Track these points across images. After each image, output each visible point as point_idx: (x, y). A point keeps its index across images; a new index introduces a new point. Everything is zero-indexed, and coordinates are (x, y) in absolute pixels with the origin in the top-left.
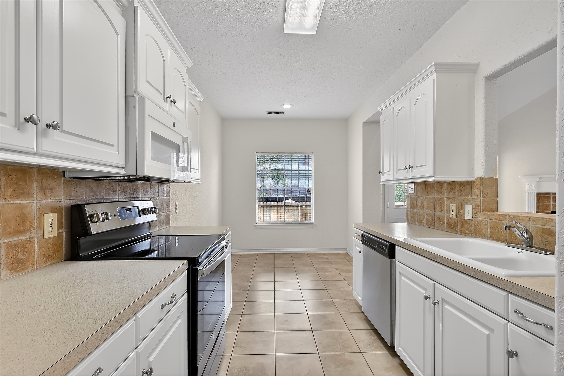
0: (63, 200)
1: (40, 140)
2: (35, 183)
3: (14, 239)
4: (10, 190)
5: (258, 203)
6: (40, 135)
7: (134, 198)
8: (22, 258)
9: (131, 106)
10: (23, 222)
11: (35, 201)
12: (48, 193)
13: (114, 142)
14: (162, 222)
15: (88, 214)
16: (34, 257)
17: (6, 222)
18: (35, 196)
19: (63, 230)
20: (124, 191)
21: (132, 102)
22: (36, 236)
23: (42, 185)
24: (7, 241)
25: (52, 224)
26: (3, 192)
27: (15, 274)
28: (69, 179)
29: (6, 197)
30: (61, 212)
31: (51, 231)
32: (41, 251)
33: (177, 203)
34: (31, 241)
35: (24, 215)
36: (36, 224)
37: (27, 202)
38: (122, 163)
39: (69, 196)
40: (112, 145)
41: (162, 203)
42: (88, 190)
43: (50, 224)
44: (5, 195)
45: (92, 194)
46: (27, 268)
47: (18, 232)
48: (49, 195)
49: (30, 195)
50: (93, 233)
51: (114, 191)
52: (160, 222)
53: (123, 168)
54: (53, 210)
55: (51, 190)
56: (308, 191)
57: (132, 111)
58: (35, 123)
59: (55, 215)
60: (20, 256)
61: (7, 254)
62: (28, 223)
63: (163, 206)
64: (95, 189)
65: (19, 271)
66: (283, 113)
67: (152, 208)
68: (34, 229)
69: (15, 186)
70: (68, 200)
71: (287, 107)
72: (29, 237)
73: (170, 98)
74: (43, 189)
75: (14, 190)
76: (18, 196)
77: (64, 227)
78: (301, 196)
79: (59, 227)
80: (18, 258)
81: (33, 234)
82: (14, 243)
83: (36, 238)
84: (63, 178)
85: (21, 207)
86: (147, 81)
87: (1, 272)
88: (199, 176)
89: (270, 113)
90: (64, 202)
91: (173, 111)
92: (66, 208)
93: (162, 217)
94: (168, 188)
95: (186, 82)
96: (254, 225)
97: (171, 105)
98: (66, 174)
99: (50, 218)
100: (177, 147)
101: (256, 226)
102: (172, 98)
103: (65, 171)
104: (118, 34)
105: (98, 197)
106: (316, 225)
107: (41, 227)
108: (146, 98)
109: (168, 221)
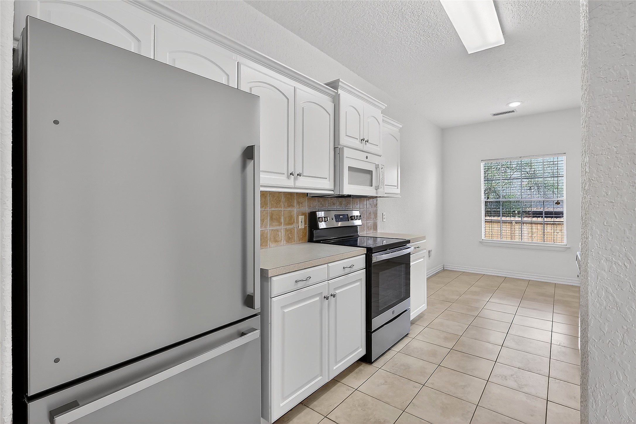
1: (295, 181)
2: (295, 200)
3: (288, 227)
4: (286, 204)
5: (484, 218)
6: (295, 179)
7: (348, 209)
8: (291, 237)
9: (337, 153)
10: (291, 219)
11: (295, 209)
13: (327, 176)
14: (370, 228)
15: (318, 217)
16: (295, 237)
17: (285, 218)
18: (295, 206)
19: (307, 225)
20: (341, 204)
21: (337, 151)
22: (296, 226)
23: (298, 201)
24: (285, 227)
25: (302, 222)
26: (284, 204)
28: (310, 197)
30: (306, 215)
31: (302, 225)
32: (298, 235)
33: (384, 213)
34: (293, 229)
35: (291, 216)
36: (296, 221)
37: (292, 209)
38: (332, 187)
39: (309, 206)
40: (327, 178)
41: (370, 213)
42: (319, 203)
44: (285, 206)
45: (321, 205)
46: (292, 242)
47: (289, 224)
48: (301, 206)
49: (293, 206)
50: (320, 228)
51: (334, 204)
52: (368, 227)
53: (332, 190)
54: (303, 214)
55: (302, 203)
56: (558, 204)
57: (338, 156)
58: (293, 175)
59: (303, 217)
61: (286, 234)
62: (293, 220)
63: (371, 215)
64: (323, 202)
65: (289, 243)
66: (513, 111)
67: (357, 216)
68: (295, 223)
69: (288, 202)
70: (310, 209)
71: (514, 105)
72: (293, 227)
73: (363, 140)
74: (299, 203)
75: (288, 204)
76: (289, 207)
79: (305, 224)
80: (289, 236)
81: (294, 225)
82: (288, 229)
83: (296, 228)
84: (307, 197)
85: (290, 212)
86: (346, 135)
87: (283, 242)
88: (398, 191)
89: (495, 115)
90: (307, 210)
91: (368, 147)
92: (308, 213)
93: (370, 223)
94: (375, 201)
95: (381, 121)
96: (480, 242)
97: (366, 144)
98: (308, 195)
99: (301, 218)
100: (370, 172)
101: (482, 242)
102: (366, 140)
103: (307, 194)
104: (330, 115)
105: (325, 208)
106: (570, 248)
107: (298, 223)
108: (345, 147)
109: (375, 227)
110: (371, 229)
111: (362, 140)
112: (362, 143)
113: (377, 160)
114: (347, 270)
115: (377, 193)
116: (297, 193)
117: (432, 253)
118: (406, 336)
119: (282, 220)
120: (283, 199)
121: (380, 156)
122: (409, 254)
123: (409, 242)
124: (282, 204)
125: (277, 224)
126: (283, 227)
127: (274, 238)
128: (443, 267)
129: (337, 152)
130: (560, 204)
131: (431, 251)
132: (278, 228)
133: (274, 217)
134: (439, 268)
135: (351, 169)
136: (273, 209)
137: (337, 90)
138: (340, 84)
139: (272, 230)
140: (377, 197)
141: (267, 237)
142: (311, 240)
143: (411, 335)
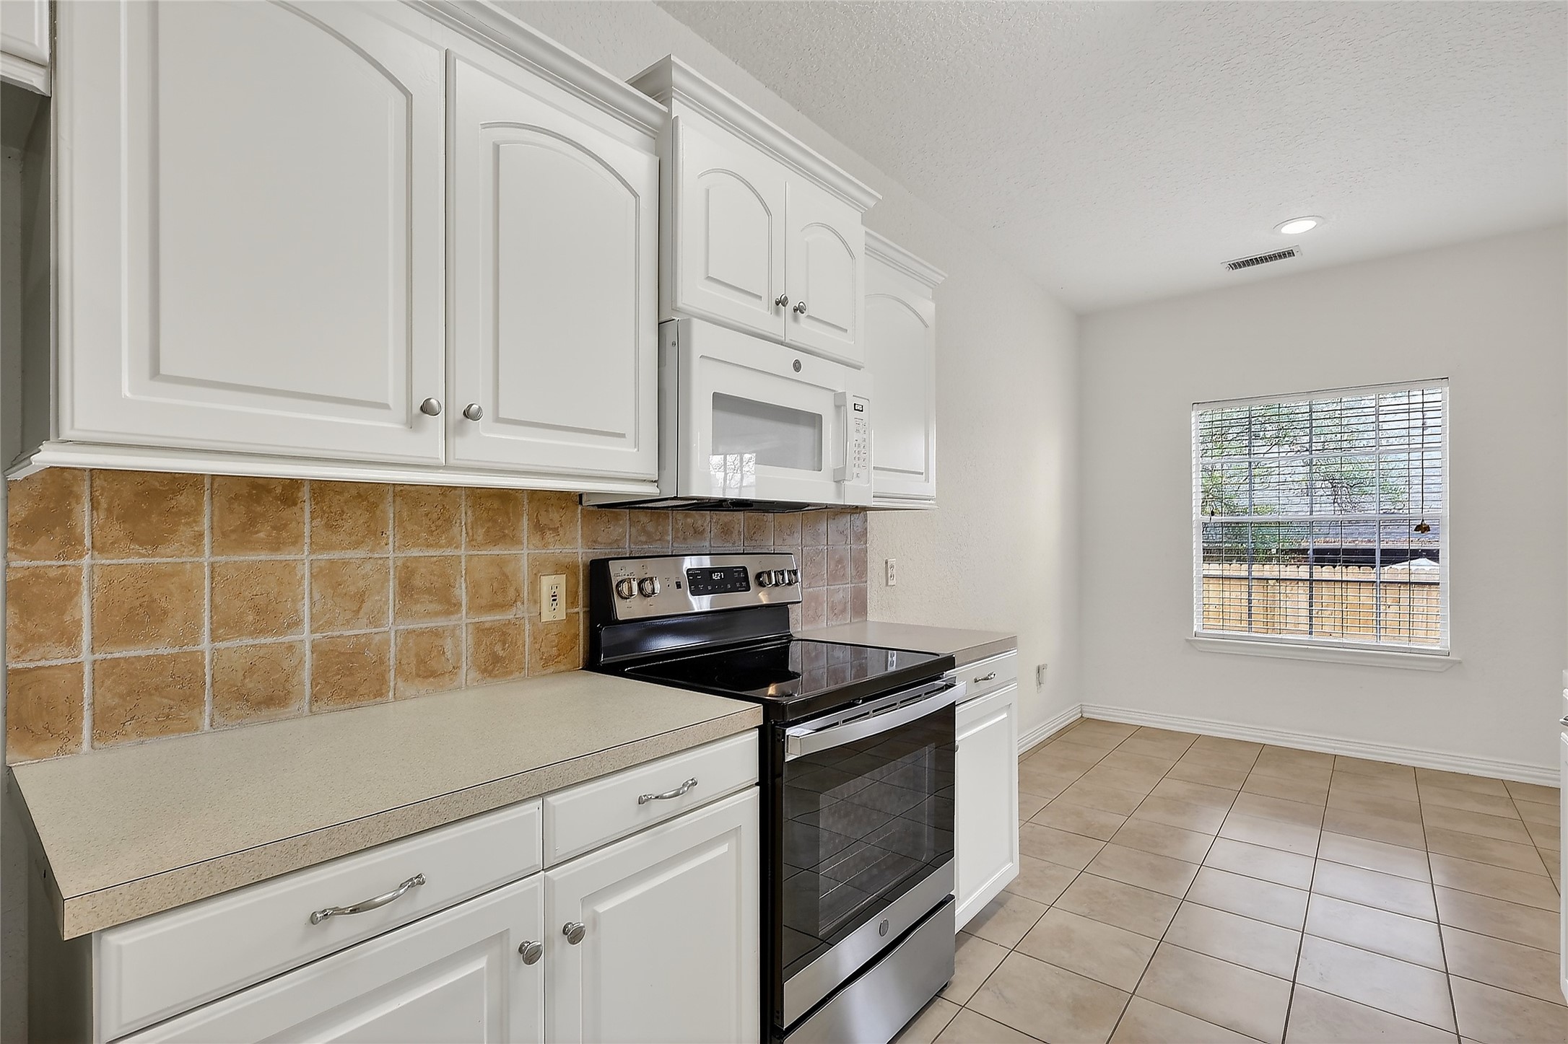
0: (580, 551)
1: (451, 440)
2: (525, 518)
3: (488, 618)
4: (481, 531)
5: (1200, 567)
6: (452, 431)
8: (501, 653)
9: (669, 340)
10: (504, 590)
11: (525, 552)
12: (549, 536)
14: (839, 608)
15: (615, 579)
16: (523, 653)
17: (474, 586)
18: (525, 541)
19: (580, 609)
21: (670, 333)
22: (526, 615)
23: (538, 521)
24: (476, 620)
25: (556, 596)
26: (471, 534)
27: (489, 679)
28: (591, 508)
29: (474, 543)
30: (575, 573)
31: (554, 609)
32: (537, 646)
33: (892, 561)
34: (516, 624)
35: (504, 574)
36: (526, 594)
37: (511, 552)
38: (655, 471)
39: (592, 542)
40: (623, 436)
41: (840, 561)
42: (633, 530)
43: (553, 596)
44: (473, 540)
45: (643, 539)
46: (511, 673)
47: (494, 607)
48: (551, 540)
49: (515, 541)
50: (619, 619)
53: (653, 482)
54: (559, 568)
55: (555, 530)
56: (1422, 528)
57: (670, 352)
59: (562, 579)
60: (498, 649)
61: (478, 644)
62: (511, 593)
63: (844, 567)
64: (650, 528)
65: (496, 676)
66: (1291, 253)
67: (781, 572)
68: (523, 603)
69: (490, 524)
70: (590, 550)
71: (1297, 229)
72: (513, 617)
74: (539, 528)
75: (488, 531)
76: (494, 542)
77: (581, 602)
78: (1384, 546)
79: (572, 601)
80: (495, 652)
81: (521, 611)
82: (487, 625)
83: (527, 622)
84: (580, 507)
85: (500, 563)
86: (709, 278)
87: (466, 672)
88: (930, 489)
89: (1236, 266)
90: (579, 551)
91: (804, 331)
92: (584, 565)
93: (841, 595)
94: (858, 523)
95: (859, 249)
96: (1187, 640)
97: (796, 319)
98: (584, 498)
99: (553, 584)
100: (814, 420)
101: (1194, 643)
102: (792, 304)
103: (581, 496)
104: (636, 195)
105: (658, 545)
106: (1460, 662)
107: (536, 601)
108: (696, 317)
109: (859, 606)
110: (844, 611)
111: (777, 303)
112: (777, 312)
113: (839, 379)
114: (658, 810)
115: (839, 493)
116: (534, 494)
117: (1048, 675)
118: (938, 995)
119: (462, 592)
120: (464, 515)
121: (858, 368)
122: (951, 708)
123: (949, 662)
124: (460, 532)
125: (435, 607)
126: (465, 620)
127: (421, 662)
128: (1081, 712)
129: (670, 336)
130: (1429, 530)
131: (1045, 667)
132: (440, 622)
133: (418, 582)
134: (1068, 716)
135: (722, 402)
136: (415, 553)
137: (669, 105)
138: (676, 77)
139: (410, 632)
140: (865, 509)
141: (381, 661)
142: (592, 664)
143: (958, 993)
